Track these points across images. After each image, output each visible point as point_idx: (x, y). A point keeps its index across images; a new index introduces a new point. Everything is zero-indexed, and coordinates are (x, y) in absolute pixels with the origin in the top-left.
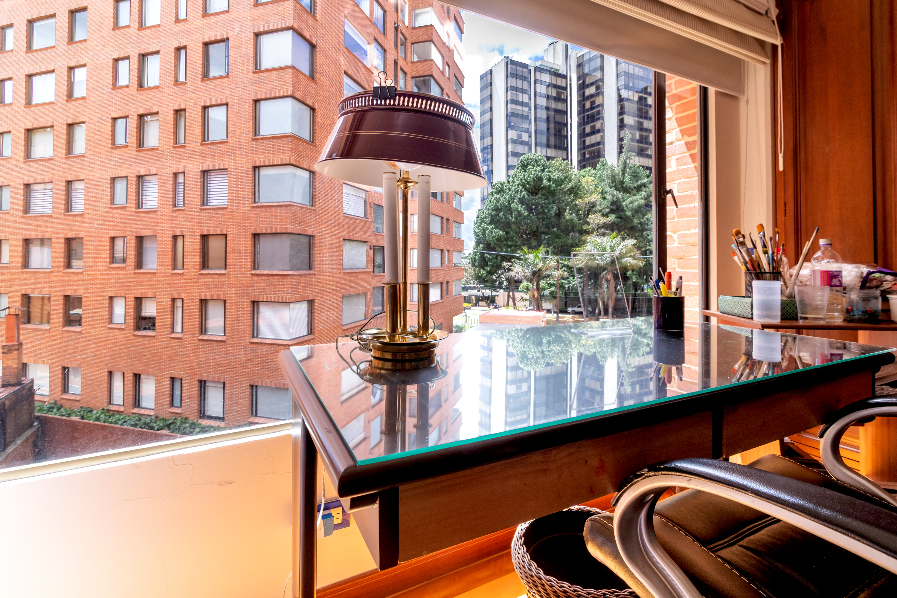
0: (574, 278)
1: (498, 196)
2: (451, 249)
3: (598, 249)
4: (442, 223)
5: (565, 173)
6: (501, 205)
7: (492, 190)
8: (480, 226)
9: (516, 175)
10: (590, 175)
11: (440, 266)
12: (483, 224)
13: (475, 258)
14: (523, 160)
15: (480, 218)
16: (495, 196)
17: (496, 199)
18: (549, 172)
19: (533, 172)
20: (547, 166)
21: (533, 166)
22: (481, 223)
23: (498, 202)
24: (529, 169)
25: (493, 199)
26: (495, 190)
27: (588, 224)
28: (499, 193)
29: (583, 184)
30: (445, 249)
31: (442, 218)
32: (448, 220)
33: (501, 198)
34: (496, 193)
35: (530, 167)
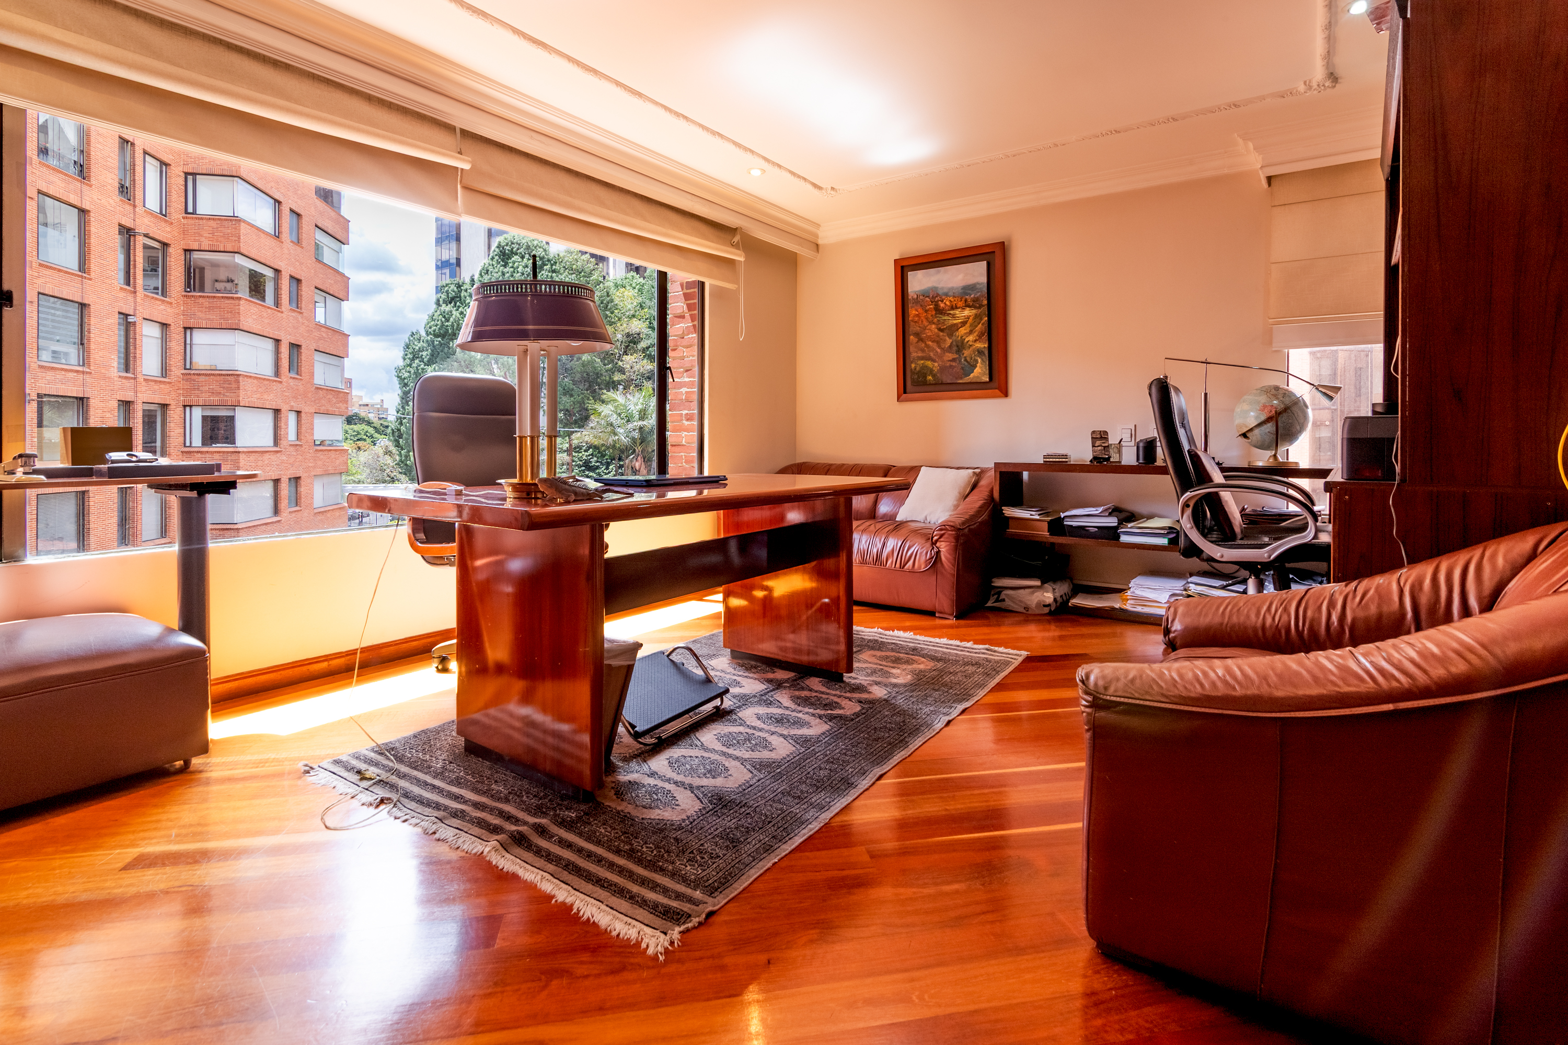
0: (607, 468)
1: (448, 308)
2: (306, 409)
3: (619, 415)
4: (277, 352)
5: (584, 276)
6: (452, 326)
7: (439, 295)
8: (410, 365)
9: (488, 271)
10: (634, 285)
11: (272, 444)
12: (417, 361)
13: (399, 430)
14: (503, 244)
15: (411, 350)
16: (444, 307)
17: (443, 314)
18: (554, 271)
19: (520, 269)
20: (549, 260)
21: (523, 257)
22: (413, 360)
23: (448, 320)
24: (514, 263)
25: (438, 313)
26: (444, 296)
27: (622, 371)
28: (450, 303)
29: (617, 301)
30: (284, 408)
31: (277, 341)
32: (295, 347)
33: (454, 312)
34: (445, 302)
35: (516, 258)
